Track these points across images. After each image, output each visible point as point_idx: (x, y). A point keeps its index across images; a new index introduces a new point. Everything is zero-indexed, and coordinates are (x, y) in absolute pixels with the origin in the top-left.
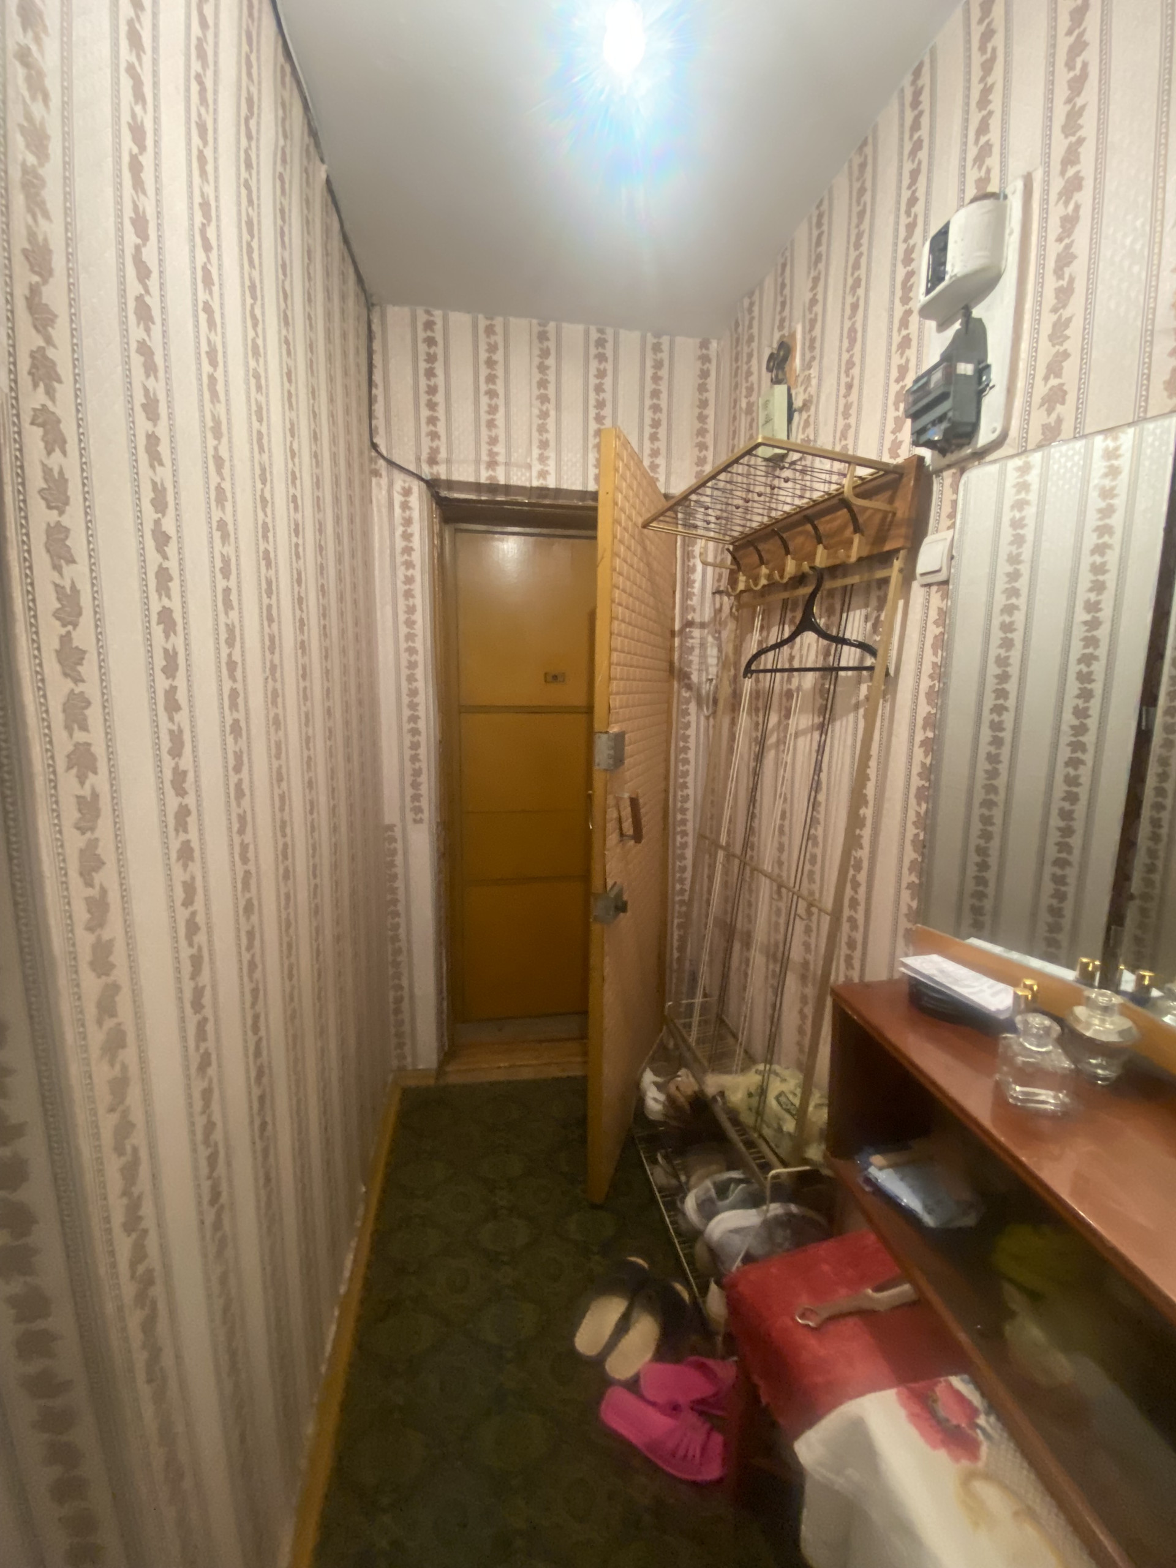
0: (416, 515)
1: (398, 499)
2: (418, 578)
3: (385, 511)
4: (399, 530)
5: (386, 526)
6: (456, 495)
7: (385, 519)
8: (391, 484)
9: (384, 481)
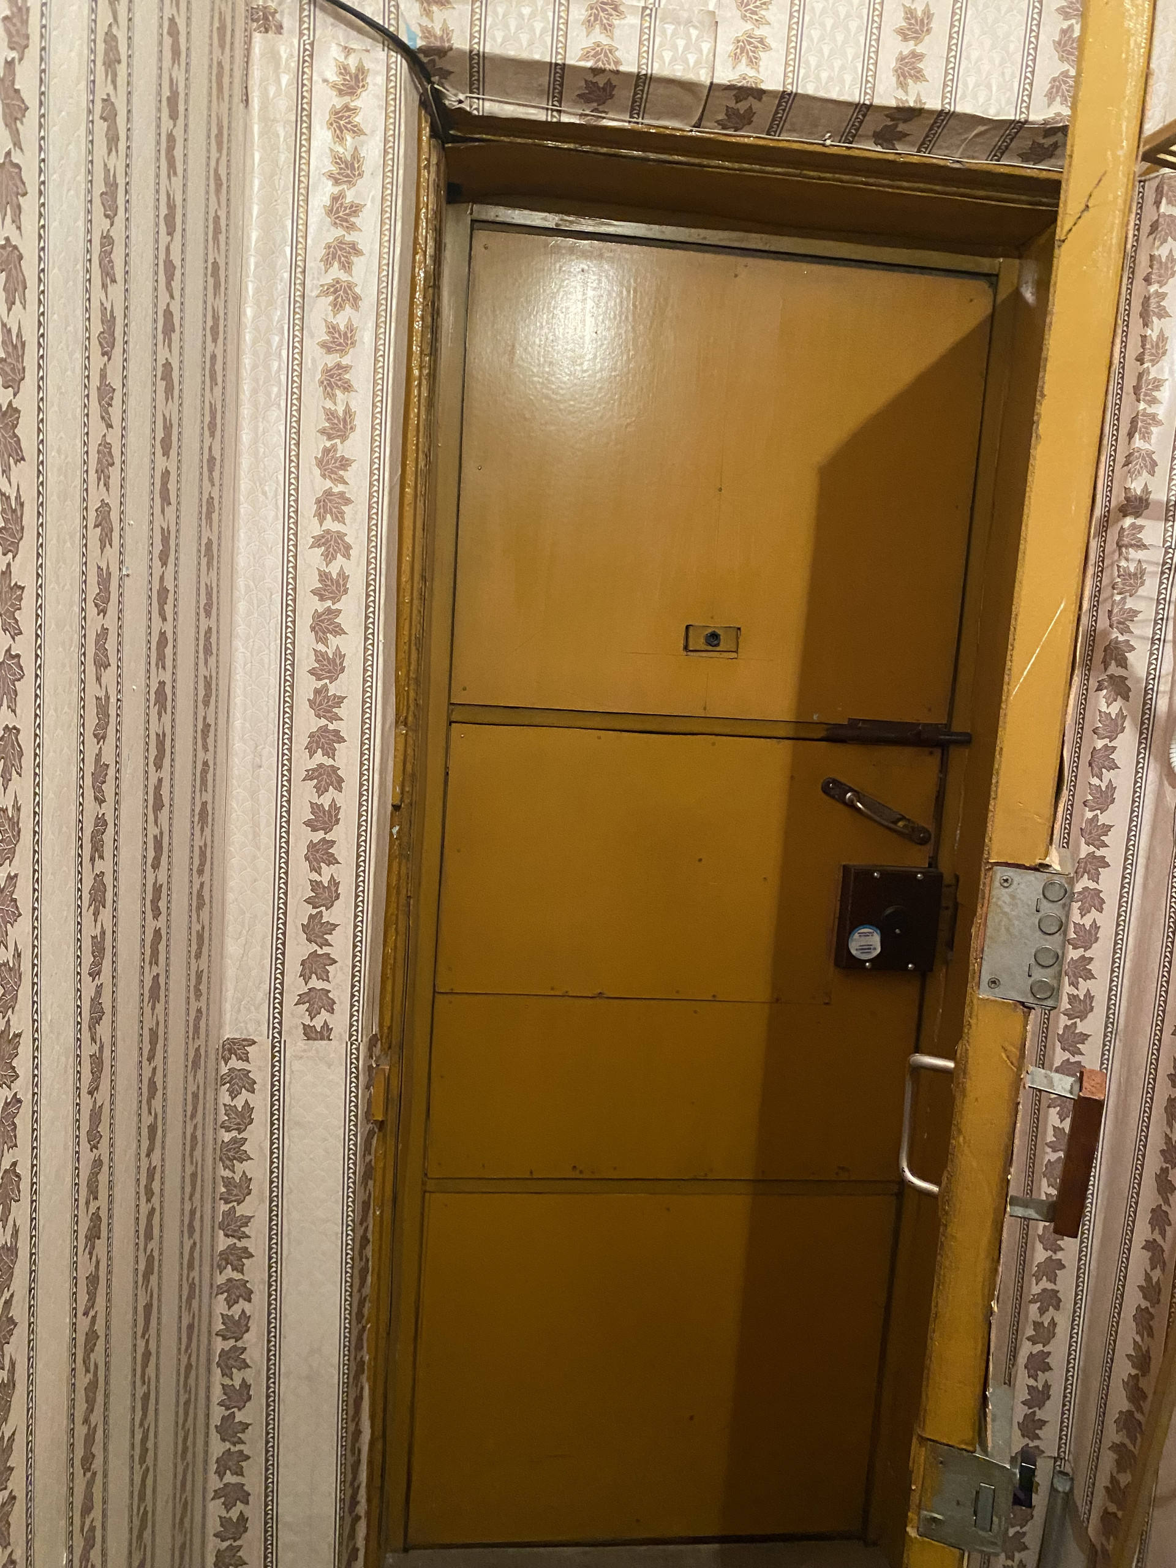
0: (372, 151)
1: (325, 100)
2: (366, 337)
3: (283, 132)
4: (322, 193)
5: (286, 179)
6: (490, 107)
7: (285, 157)
8: (307, 57)
9: (287, 47)
